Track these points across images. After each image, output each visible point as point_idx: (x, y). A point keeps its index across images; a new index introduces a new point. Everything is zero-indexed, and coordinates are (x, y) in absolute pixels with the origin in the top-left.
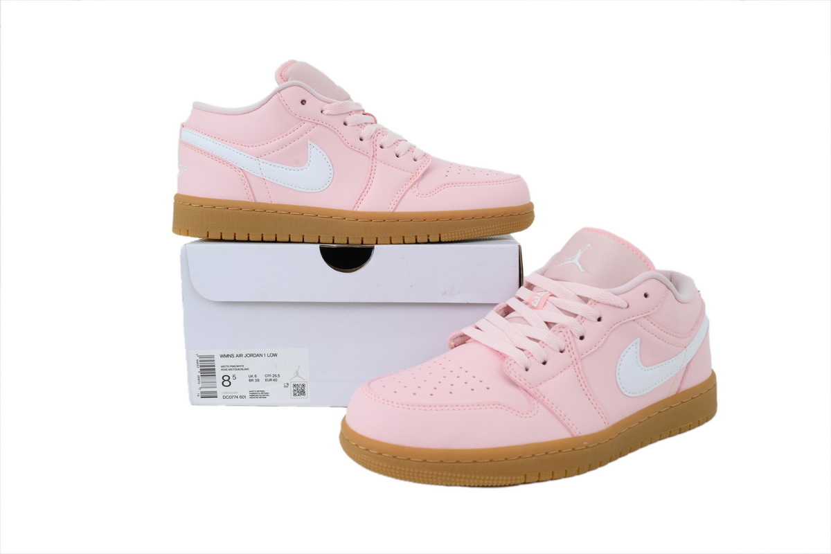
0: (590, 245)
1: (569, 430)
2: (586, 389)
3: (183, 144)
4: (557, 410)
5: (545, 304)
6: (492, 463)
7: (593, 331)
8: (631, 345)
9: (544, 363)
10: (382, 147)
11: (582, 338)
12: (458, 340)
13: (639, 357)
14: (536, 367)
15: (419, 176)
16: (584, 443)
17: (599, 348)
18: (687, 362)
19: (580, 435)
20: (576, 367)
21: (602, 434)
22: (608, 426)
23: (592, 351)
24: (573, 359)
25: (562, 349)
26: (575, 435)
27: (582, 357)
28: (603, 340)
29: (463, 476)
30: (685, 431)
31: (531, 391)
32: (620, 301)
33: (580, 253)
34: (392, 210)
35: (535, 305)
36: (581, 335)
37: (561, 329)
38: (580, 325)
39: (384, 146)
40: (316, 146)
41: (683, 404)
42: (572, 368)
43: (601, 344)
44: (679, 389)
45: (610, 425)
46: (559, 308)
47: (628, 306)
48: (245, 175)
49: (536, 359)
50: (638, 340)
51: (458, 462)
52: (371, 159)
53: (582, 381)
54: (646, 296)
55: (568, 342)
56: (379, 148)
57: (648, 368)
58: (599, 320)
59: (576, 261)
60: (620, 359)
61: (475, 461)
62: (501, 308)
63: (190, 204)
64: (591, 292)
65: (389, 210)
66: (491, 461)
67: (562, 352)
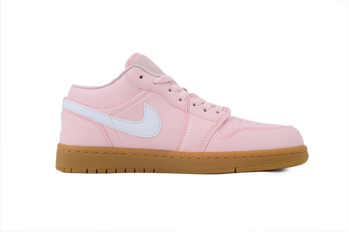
3: (64, 110)
10: (194, 105)
15: (221, 123)
34: (203, 151)
39: (196, 104)
40: (149, 106)
48: (103, 128)
52: (186, 112)
56: (192, 105)
63: (70, 151)
65: (200, 151)
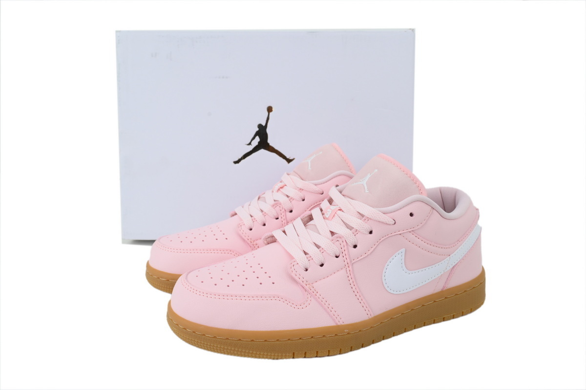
0: (376, 170)
1: (334, 320)
2: (354, 288)
4: (326, 303)
5: (334, 216)
6: (266, 343)
7: (364, 241)
8: (397, 253)
9: (322, 265)
11: (355, 246)
12: (269, 240)
13: (403, 263)
14: (314, 268)
16: (345, 331)
17: (368, 255)
18: (451, 267)
19: (343, 324)
20: (348, 270)
21: (364, 324)
22: (370, 317)
23: (362, 257)
24: (346, 263)
25: (338, 255)
26: (339, 324)
27: (353, 261)
28: (373, 249)
29: (243, 351)
30: (449, 319)
31: (307, 287)
32: (387, 219)
33: (369, 176)
35: (327, 217)
36: (354, 244)
37: (338, 239)
38: (354, 236)
41: (447, 299)
42: (344, 270)
43: (370, 252)
44: (444, 287)
45: (373, 316)
46: (343, 221)
47: (395, 223)
49: (315, 262)
50: (403, 250)
51: (240, 340)
53: (351, 281)
54: (411, 215)
55: (343, 250)
57: (412, 272)
58: (371, 232)
59: (364, 183)
60: (387, 264)
61: (252, 340)
62: (306, 216)
64: (367, 210)
66: (266, 341)
67: (337, 257)
